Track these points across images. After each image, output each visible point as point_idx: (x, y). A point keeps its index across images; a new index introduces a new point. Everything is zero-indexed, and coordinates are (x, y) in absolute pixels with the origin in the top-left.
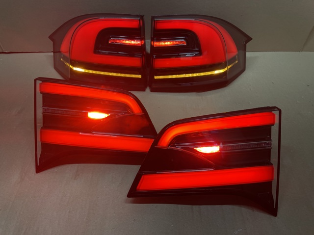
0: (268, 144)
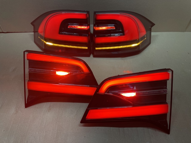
0: (165, 91)
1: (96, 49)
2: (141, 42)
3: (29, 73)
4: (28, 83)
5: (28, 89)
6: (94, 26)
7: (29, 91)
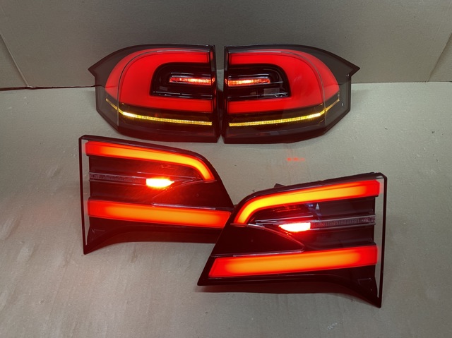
0: (370, 219)
1: (231, 125)
2: (327, 109)
3: (91, 183)
4: (89, 204)
5: (89, 214)
6: (226, 76)
7: (92, 219)
